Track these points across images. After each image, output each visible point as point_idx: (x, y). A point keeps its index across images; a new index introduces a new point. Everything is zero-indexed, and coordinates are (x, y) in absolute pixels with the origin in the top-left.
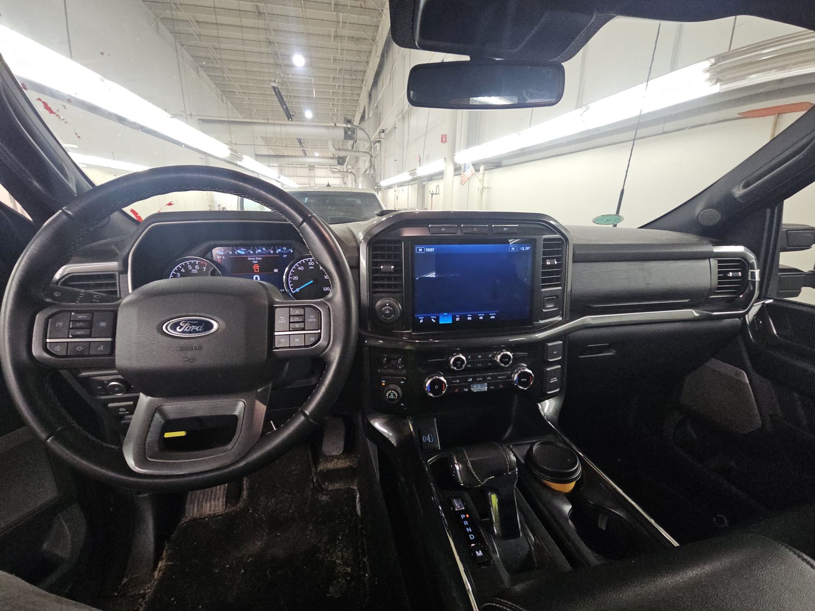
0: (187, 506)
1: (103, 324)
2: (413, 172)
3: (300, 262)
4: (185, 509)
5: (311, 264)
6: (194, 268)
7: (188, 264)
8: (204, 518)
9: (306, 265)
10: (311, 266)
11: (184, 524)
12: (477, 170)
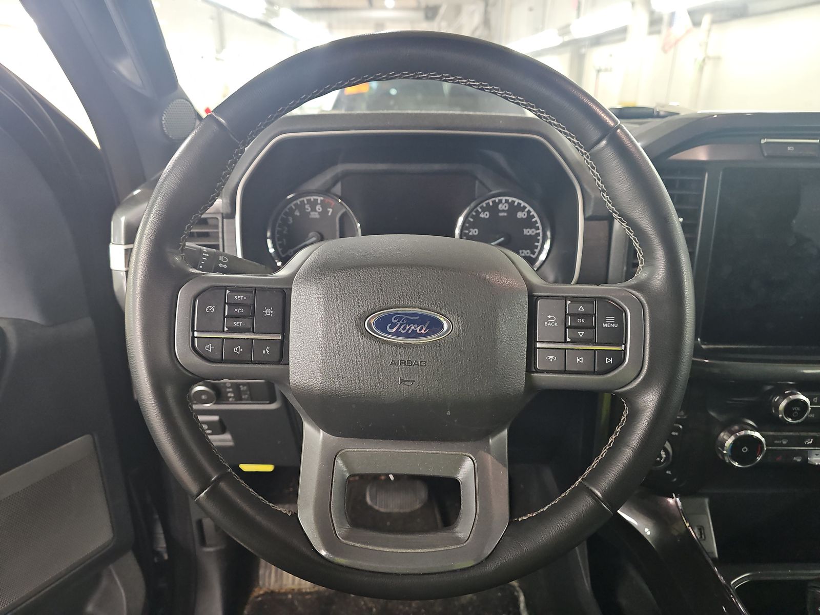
0: (261, 572)
1: (268, 312)
2: (564, 30)
3: (484, 204)
4: (258, 576)
5: (503, 208)
6: (314, 209)
7: (306, 202)
8: (286, 594)
9: (494, 209)
10: (503, 211)
11: (257, 597)
12: (697, 24)
